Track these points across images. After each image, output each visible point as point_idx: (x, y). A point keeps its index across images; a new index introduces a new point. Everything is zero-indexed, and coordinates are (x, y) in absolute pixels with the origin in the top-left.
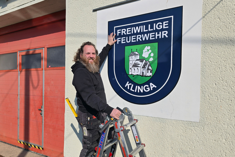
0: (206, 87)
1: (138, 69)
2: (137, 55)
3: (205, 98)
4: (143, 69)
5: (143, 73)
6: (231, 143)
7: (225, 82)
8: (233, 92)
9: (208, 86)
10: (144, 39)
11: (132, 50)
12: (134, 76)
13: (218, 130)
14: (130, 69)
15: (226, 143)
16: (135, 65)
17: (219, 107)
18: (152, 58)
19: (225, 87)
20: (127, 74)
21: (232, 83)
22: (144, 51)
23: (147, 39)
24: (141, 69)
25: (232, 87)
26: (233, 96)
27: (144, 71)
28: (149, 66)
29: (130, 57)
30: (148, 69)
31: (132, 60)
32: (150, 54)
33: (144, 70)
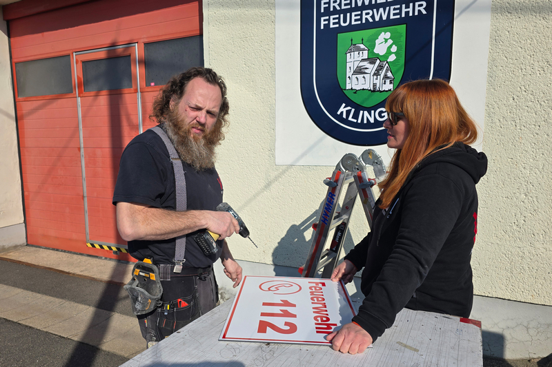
0: (496, 106)
1: (364, 77)
2: (364, 50)
3: (494, 125)
4: (375, 77)
5: (375, 85)
6: (535, 200)
7: (529, 95)
8: (543, 111)
9: (500, 103)
10: (377, 19)
11: (352, 40)
12: (356, 92)
13: (513, 179)
14: (348, 79)
15: (526, 201)
16: (359, 71)
17: (517, 139)
18: (394, 55)
19: (530, 103)
20: (342, 89)
21: (542, 95)
22: (377, 41)
23: (384, 18)
24: (372, 77)
25: (543, 103)
26: (543, 119)
27: (377, 82)
28: (387, 71)
29: (348, 55)
30: (386, 77)
31: (352, 60)
32: (390, 47)
33: (377, 79)
